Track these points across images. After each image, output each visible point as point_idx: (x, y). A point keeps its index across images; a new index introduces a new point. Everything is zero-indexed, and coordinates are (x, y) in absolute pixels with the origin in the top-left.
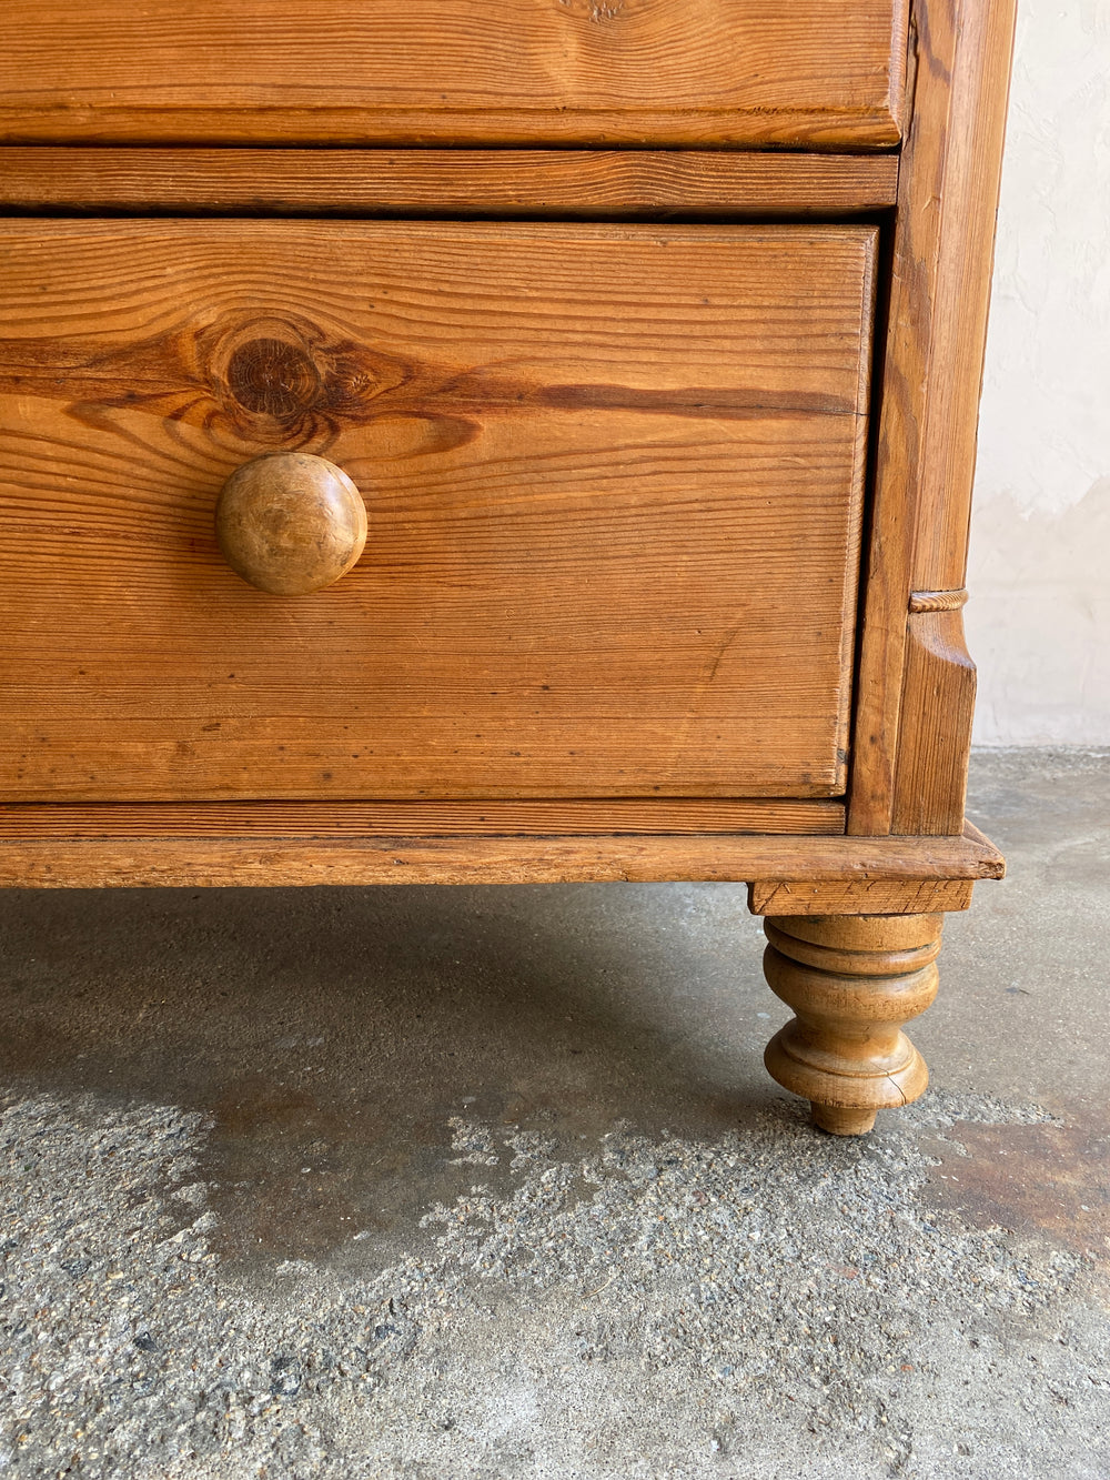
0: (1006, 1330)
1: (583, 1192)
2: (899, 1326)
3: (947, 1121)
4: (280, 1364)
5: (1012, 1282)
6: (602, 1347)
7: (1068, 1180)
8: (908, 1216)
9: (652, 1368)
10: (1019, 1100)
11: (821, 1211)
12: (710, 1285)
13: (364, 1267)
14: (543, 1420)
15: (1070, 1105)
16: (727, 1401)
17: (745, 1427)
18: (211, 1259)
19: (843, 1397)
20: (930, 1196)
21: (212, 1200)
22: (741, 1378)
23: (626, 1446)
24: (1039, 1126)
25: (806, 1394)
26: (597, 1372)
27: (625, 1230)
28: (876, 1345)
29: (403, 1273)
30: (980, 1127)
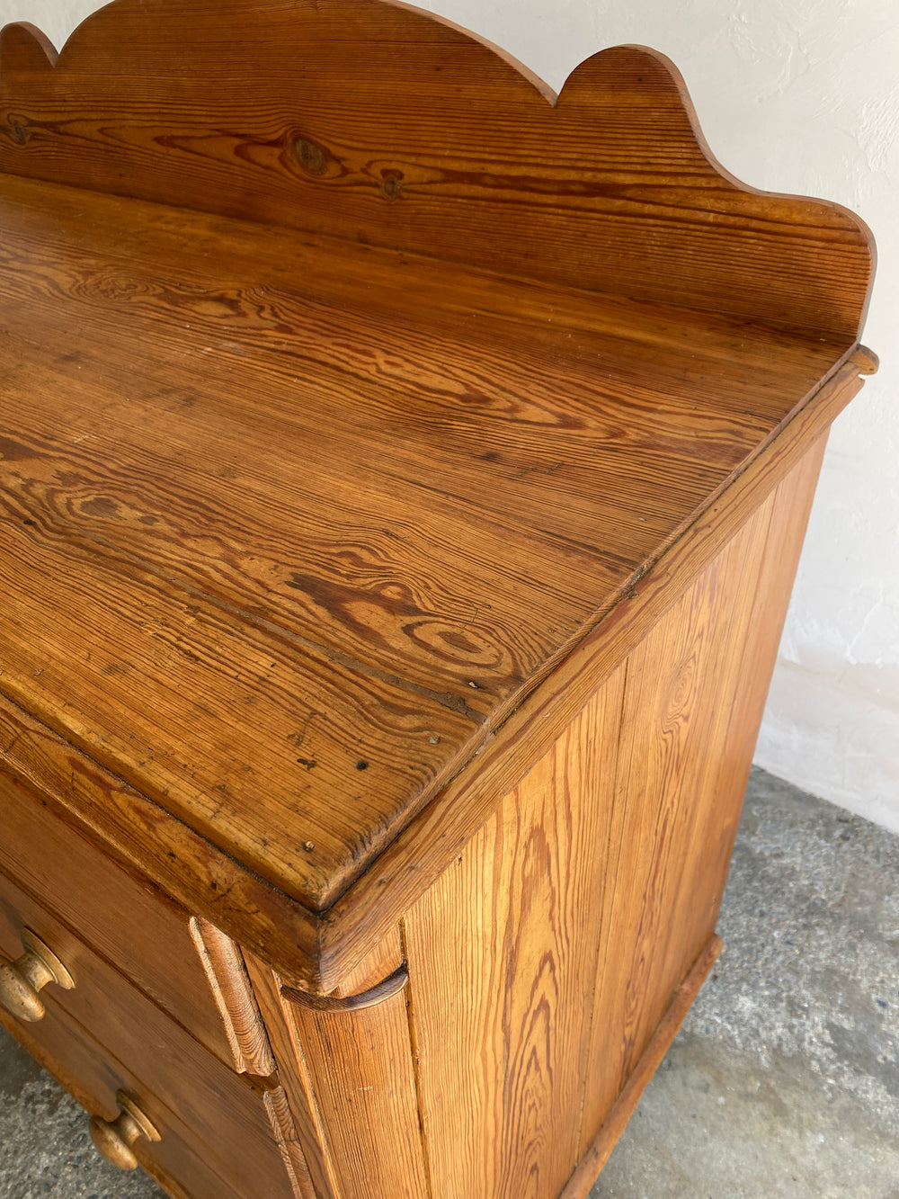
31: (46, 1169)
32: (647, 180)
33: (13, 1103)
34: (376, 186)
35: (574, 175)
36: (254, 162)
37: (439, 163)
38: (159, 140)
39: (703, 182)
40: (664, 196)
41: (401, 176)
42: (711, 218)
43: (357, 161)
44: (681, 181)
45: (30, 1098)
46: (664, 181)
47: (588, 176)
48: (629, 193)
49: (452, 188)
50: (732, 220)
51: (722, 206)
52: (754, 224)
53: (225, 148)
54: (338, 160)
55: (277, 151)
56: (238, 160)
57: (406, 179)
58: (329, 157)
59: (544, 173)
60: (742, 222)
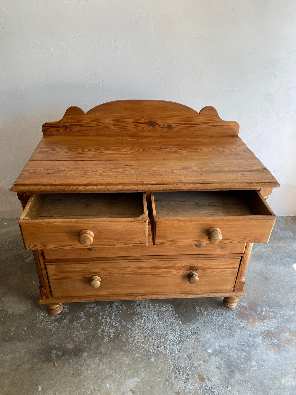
0: (241, 328)
1: (208, 315)
2: (234, 328)
3: (238, 306)
4: (191, 332)
5: (242, 324)
6: (213, 330)
7: (248, 313)
8: (235, 317)
9: (217, 332)
10: (245, 302)
11: (228, 317)
12: (220, 325)
13: (194, 324)
14: (211, 336)
15: (249, 303)
16: (223, 335)
17: (224, 337)
18: (182, 323)
19: (230, 334)
20: (237, 315)
21: (179, 316)
22: (223, 333)
23: (216, 338)
24: (246, 306)
25: (228, 334)
26: (213, 333)
27: (213, 319)
28: (232, 330)
29: (197, 324)
30: (241, 306)
31: (151, 325)
32: (212, 121)
33: (134, 323)
34: (166, 127)
35: (201, 122)
36: (139, 127)
37: (179, 123)
38: (114, 125)
39: (220, 121)
40: (214, 123)
41: (171, 125)
42: (220, 125)
43: (162, 124)
44: (217, 121)
45: (136, 320)
46: (214, 121)
47: (204, 122)
48: (209, 123)
49: (181, 126)
50: (223, 125)
51: (222, 123)
52: (226, 125)
53: (132, 125)
54: (158, 124)
55: (145, 124)
56: (135, 127)
57: (172, 126)
58: (157, 124)
59: (197, 122)
60: (224, 125)
